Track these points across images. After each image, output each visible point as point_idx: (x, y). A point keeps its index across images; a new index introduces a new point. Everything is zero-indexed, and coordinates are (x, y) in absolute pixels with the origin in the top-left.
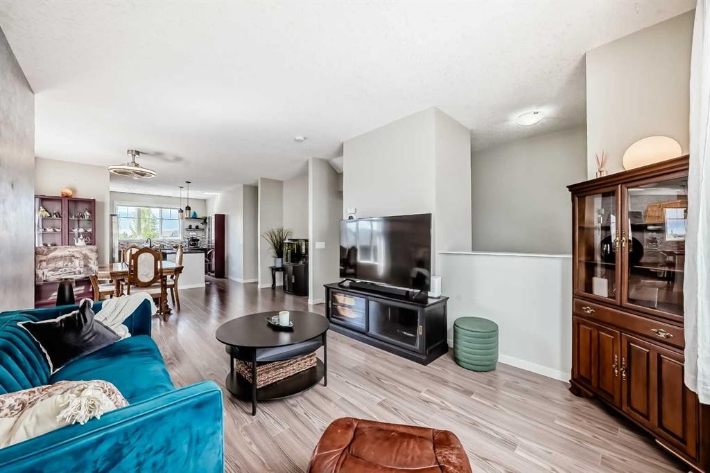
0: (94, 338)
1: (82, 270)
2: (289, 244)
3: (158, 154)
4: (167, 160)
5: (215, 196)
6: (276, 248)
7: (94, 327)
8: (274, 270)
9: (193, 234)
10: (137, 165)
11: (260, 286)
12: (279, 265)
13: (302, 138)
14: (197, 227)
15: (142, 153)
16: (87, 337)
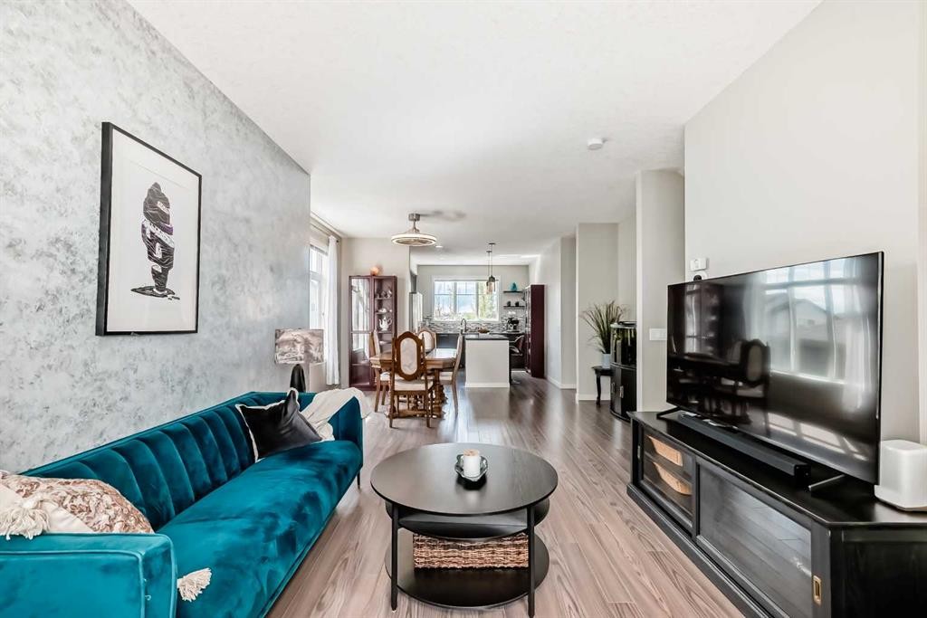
0: (289, 434)
1: (303, 356)
2: (618, 330)
3: (438, 214)
4: (448, 219)
5: (535, 260)
6: (603, 338)
7: (294, 422)
8: (600, 372)
9: (511, 313)
10: (417, 231)
11: (578, 397)
12: (606, 366)
13: (599, 141)
14: (517, 304)
15: (423, 215)
16: (283, 432)
